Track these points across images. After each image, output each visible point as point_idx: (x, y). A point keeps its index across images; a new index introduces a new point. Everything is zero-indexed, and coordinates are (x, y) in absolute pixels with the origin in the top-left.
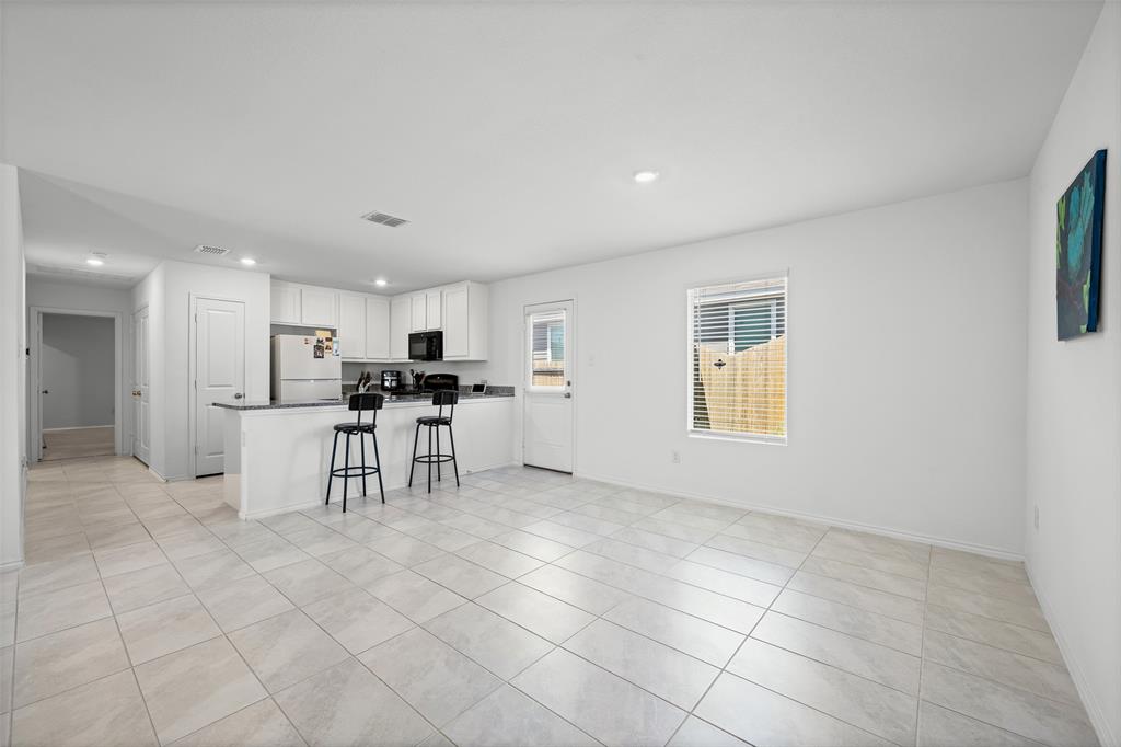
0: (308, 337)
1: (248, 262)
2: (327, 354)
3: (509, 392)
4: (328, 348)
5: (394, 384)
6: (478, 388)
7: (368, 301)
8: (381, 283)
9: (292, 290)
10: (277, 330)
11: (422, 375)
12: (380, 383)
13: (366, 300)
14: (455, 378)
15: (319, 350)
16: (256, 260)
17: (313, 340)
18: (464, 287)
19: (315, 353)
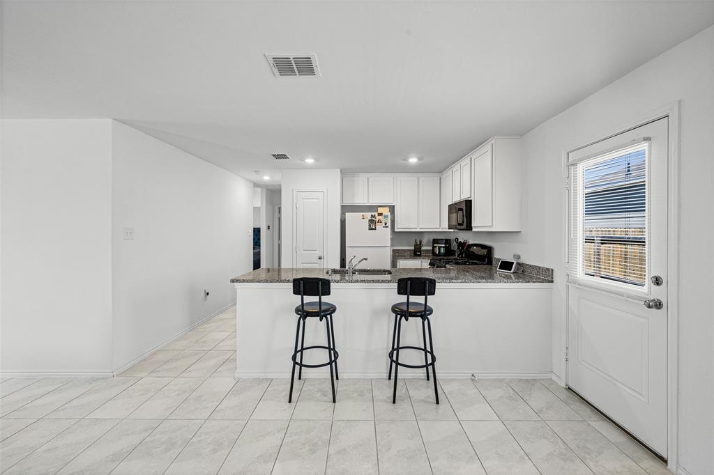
0: (364, 213)
1: (310, 161)
2: (379, 226)
3: (546, 276)
4: (380, 221)
5: (442, 250)
6: (506, 265)
7: (421, 179)
8: (413, 160)
9: (362, 178)
10: (345, 209)
11: (465, 243)
12: (431, 248)
13: (418, 178)
14: (489, 250)
15: (372, 224)
16: (315, 159)
17: (368, 215)
18: (487, 147)
19: (370, 225)
